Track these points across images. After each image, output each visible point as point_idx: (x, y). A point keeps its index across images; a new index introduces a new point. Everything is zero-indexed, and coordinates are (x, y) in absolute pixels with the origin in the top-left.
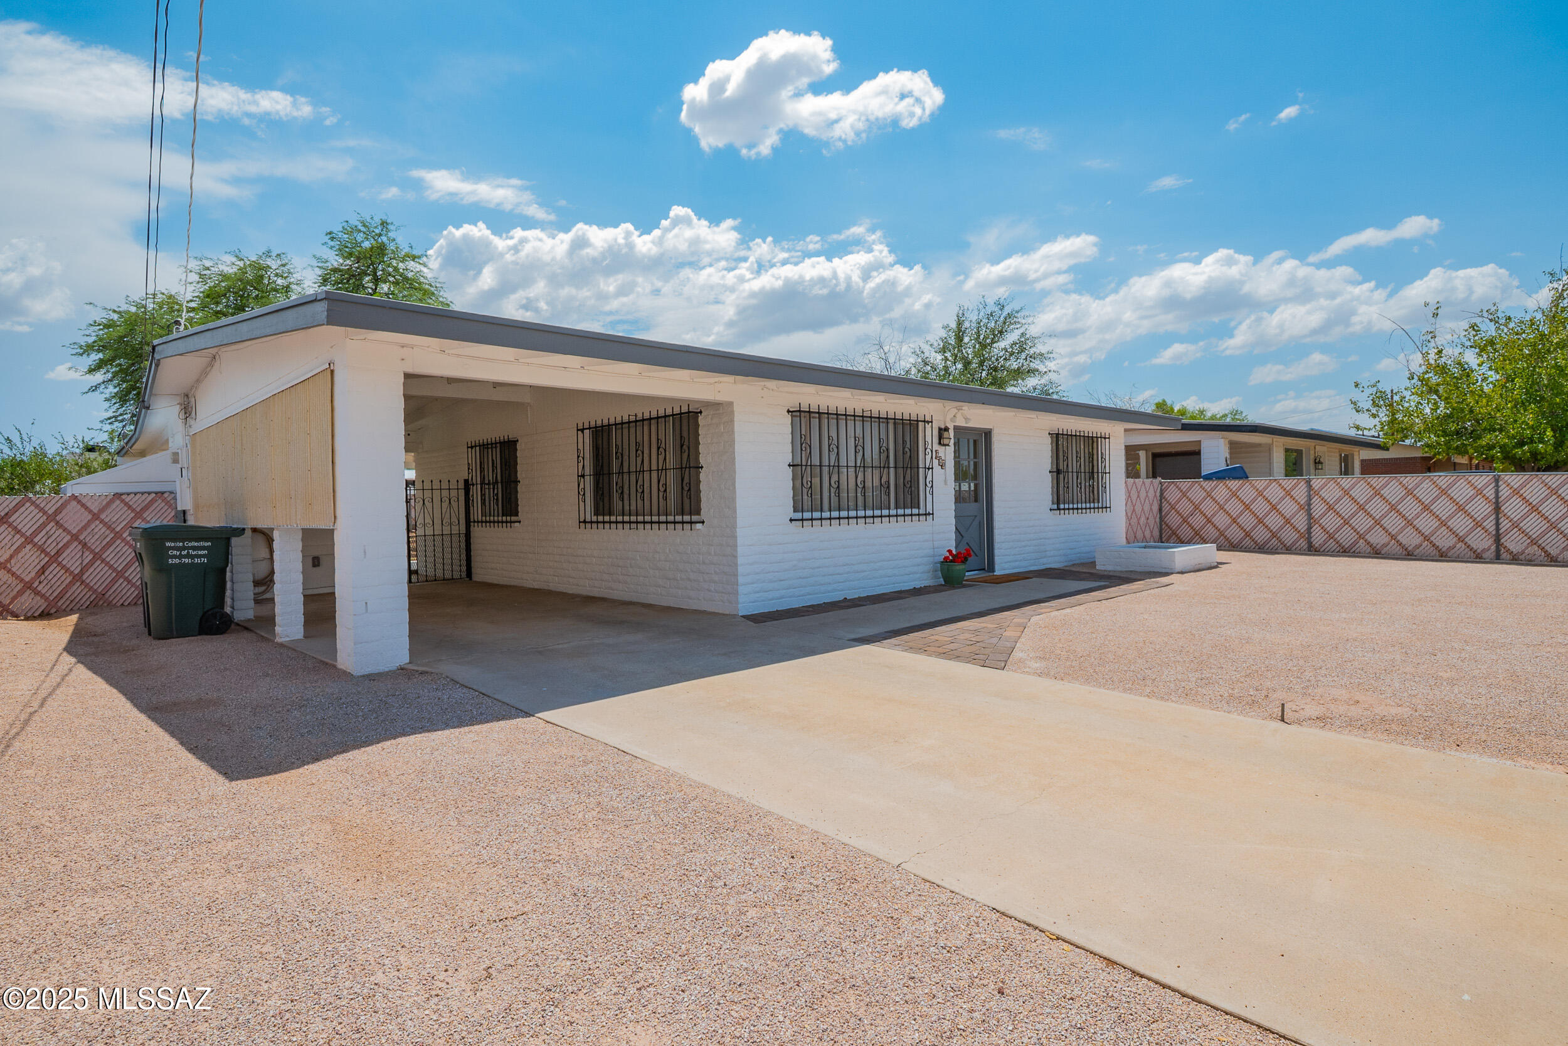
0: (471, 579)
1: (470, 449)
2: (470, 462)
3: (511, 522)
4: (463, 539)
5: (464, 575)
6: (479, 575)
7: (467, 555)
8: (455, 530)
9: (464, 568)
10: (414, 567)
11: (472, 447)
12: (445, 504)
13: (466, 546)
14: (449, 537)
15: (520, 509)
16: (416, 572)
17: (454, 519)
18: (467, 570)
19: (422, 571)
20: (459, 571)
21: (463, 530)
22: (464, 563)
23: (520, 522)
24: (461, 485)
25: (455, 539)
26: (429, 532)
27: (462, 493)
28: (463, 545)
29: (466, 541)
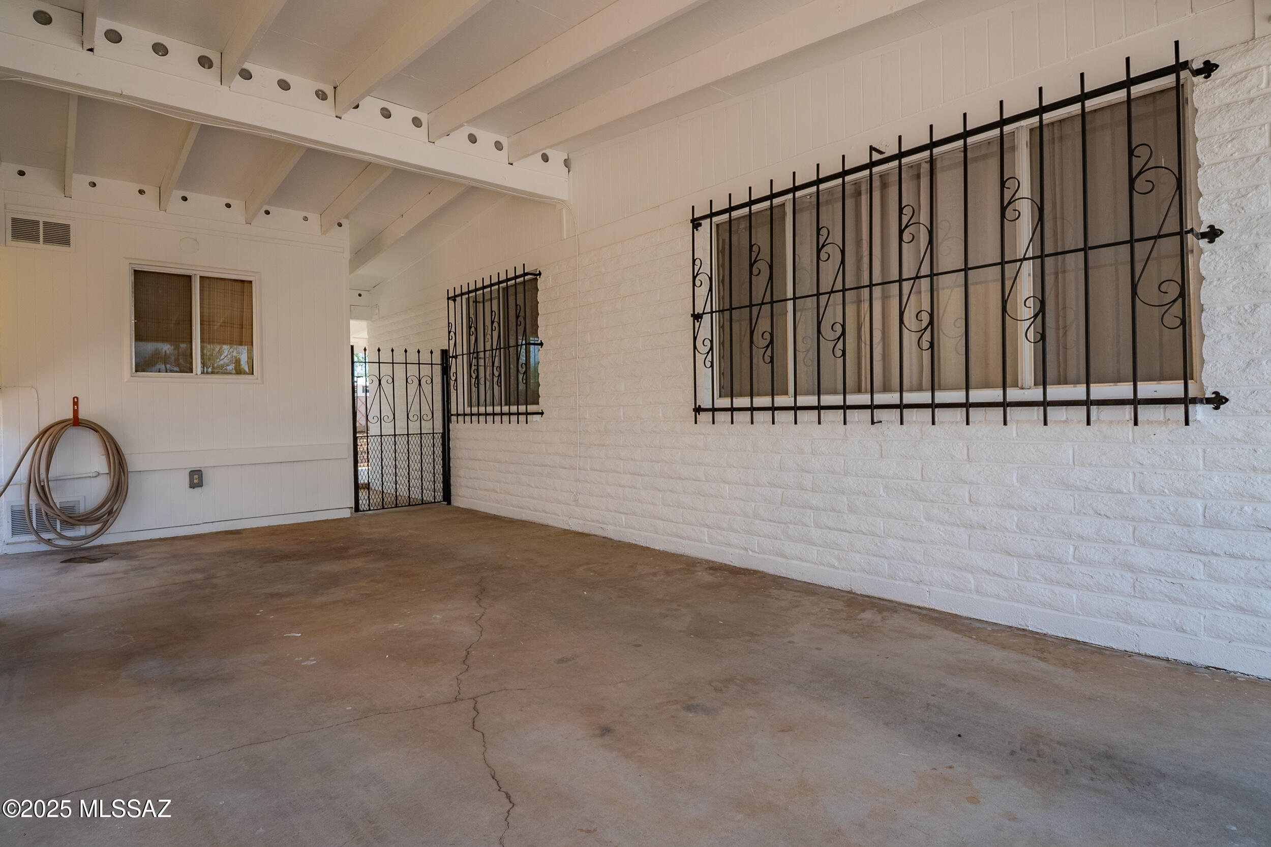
0: (449, 503)
1: (451, 302)
2: (452, 320)
3: (527, 414)
4: (439, 441)
5: (440, 495)
6: (463, 497)
7: (444, 467)
8: (427, 427)
9: (440, 486)
10: (363, 479)
11: (454, 298)
12: (413, 388)
13: (444, 452)
14: (418, 438)
15: (541, 391)
16: (367, 486)
17: (426, 410)
18: (443, 489)
19: (376, 485)
20: (432, 490)
21: (439, 428)
22: (440, 478)
23: (542, 413)
24: (437, 359)
25: (427, 441)
26: (388, 429)
27: (438, 370)
28: (439, 450)
29: (443, 444)
